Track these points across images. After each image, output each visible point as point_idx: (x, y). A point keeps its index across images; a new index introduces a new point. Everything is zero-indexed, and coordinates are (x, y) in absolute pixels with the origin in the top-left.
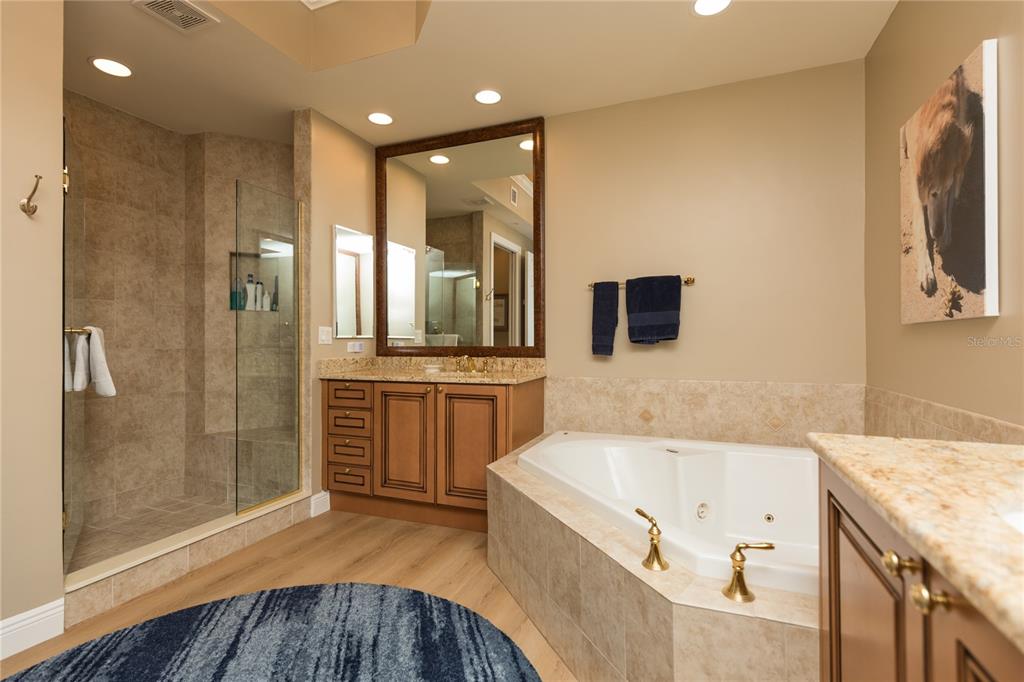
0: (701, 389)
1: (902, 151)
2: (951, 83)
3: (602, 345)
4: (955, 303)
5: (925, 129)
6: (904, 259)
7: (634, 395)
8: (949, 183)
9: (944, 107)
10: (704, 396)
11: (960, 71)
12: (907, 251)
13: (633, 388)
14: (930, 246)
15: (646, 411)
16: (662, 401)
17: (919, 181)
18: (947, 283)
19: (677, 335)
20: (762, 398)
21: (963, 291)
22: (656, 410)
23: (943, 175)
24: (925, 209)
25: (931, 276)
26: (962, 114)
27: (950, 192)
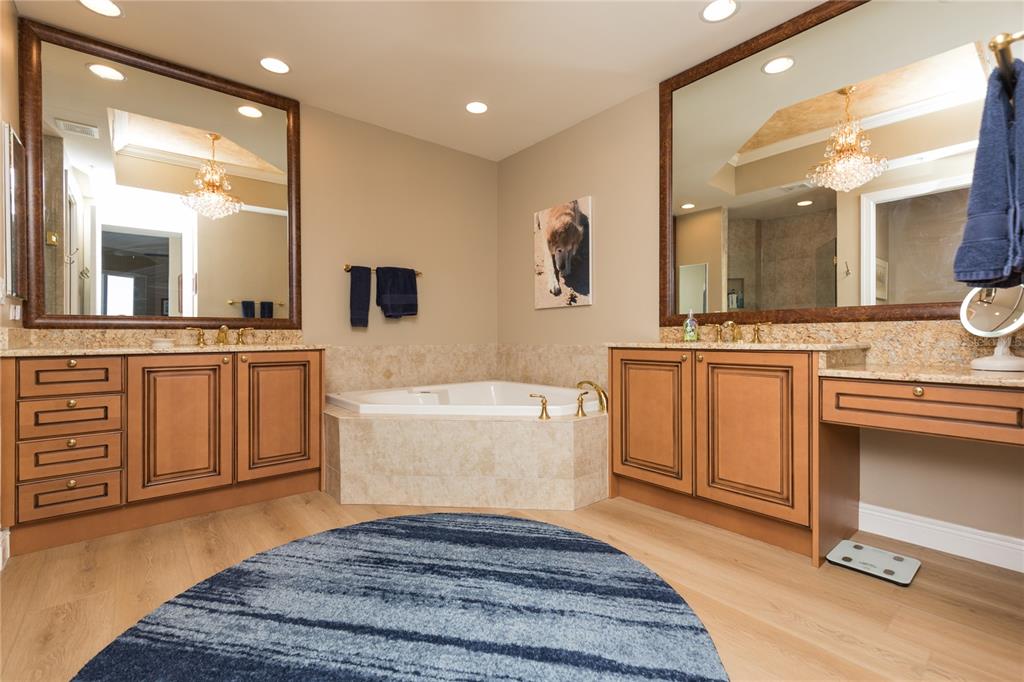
0: (423, 351)
1: (536, 225)
2: (572, 206)
3: (359, 319)
4: (573, 299)
5: (554, 219)
6: (537, 277)
7: (379, 359)
8: (569, 247)
9: (566, 214)
10: (424, 355)
11: (576, 202)
12: (540, 274)
13: (377, 353)
14: (557, 273)
15: (388, 371)
16: (399, 361)
17: (549, 242)
18: (567, 291)
19: (416, 311)
20: (455, 355)
21: (577, 294)
22: (394, 369)
23: (565, 244)
24: (553, 256)
25: (557, 286)
26: (577, 221)
27: (570, 252)
